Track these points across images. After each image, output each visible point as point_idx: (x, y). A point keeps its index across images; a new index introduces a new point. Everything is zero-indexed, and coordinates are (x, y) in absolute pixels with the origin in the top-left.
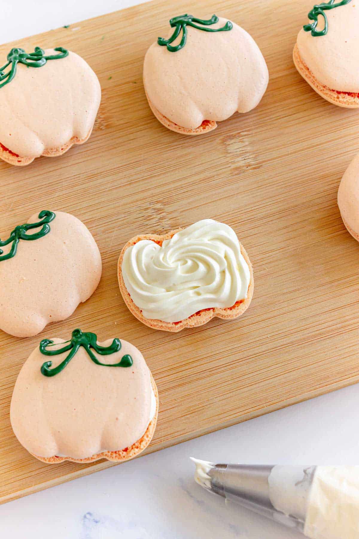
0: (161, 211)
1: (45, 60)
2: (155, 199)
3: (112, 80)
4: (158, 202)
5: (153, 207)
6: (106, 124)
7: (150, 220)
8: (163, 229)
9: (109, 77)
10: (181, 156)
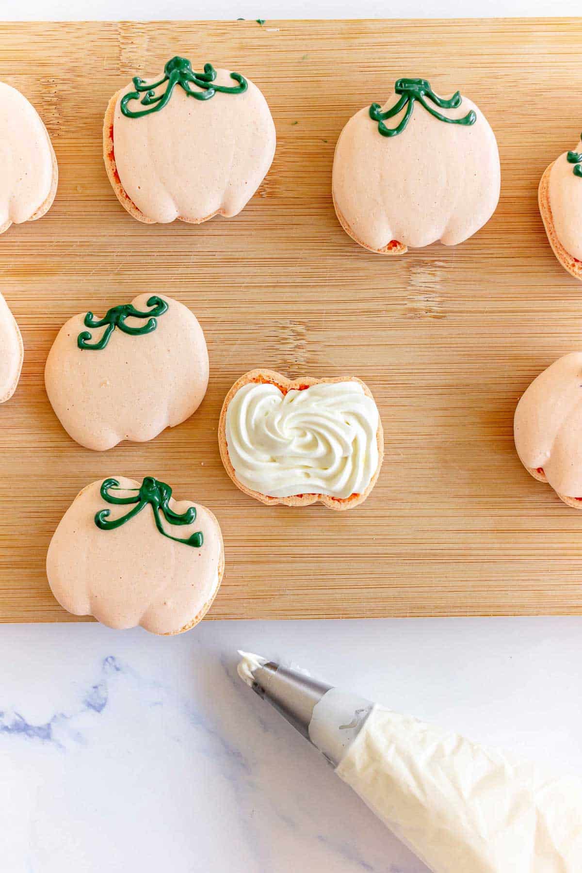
0: (302, 337)
1: (213, 91)
2: (299, 318)
3: (296, 127)
4: (301, 323)
5: (294, 329)
6: (269, 190)
7: (283, 344)
8: (296, 361)
9: (294, 121)
10: (352, 270)
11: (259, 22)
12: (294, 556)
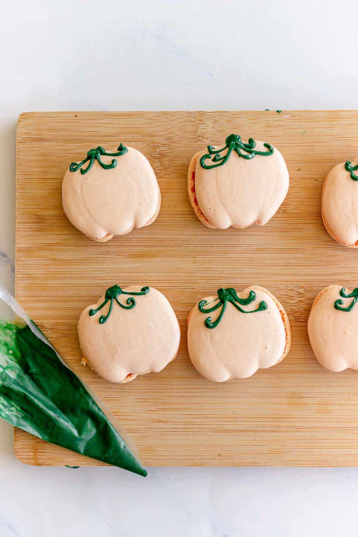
0: (303, 296)
1: (254, 155)
2: (301, 284)
3: (299, 172)
4: (302, 287)
5: (298, 291)
6: (284, 209)
7: (292, 299)
8: (299, 310)
9: (299, 168)
10: (332, 256)
11: (278, 111)
12: (297, 428)
